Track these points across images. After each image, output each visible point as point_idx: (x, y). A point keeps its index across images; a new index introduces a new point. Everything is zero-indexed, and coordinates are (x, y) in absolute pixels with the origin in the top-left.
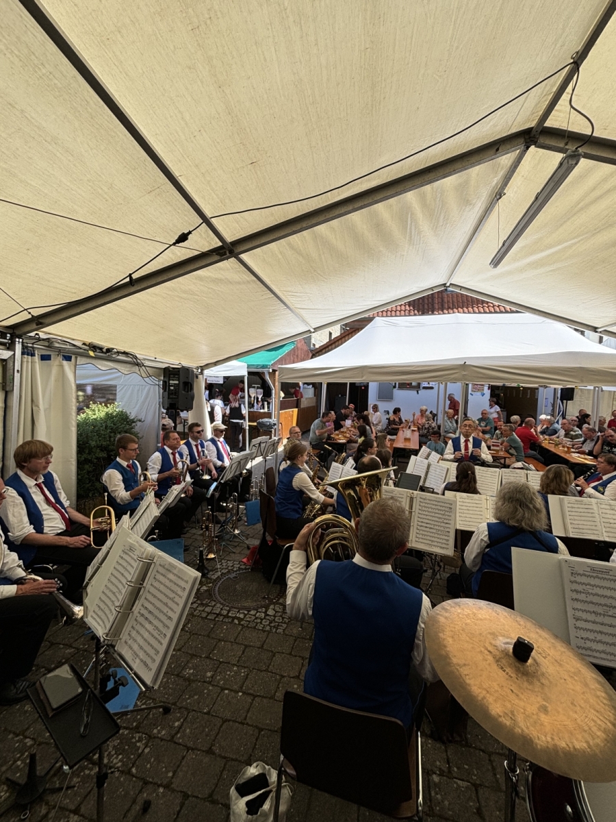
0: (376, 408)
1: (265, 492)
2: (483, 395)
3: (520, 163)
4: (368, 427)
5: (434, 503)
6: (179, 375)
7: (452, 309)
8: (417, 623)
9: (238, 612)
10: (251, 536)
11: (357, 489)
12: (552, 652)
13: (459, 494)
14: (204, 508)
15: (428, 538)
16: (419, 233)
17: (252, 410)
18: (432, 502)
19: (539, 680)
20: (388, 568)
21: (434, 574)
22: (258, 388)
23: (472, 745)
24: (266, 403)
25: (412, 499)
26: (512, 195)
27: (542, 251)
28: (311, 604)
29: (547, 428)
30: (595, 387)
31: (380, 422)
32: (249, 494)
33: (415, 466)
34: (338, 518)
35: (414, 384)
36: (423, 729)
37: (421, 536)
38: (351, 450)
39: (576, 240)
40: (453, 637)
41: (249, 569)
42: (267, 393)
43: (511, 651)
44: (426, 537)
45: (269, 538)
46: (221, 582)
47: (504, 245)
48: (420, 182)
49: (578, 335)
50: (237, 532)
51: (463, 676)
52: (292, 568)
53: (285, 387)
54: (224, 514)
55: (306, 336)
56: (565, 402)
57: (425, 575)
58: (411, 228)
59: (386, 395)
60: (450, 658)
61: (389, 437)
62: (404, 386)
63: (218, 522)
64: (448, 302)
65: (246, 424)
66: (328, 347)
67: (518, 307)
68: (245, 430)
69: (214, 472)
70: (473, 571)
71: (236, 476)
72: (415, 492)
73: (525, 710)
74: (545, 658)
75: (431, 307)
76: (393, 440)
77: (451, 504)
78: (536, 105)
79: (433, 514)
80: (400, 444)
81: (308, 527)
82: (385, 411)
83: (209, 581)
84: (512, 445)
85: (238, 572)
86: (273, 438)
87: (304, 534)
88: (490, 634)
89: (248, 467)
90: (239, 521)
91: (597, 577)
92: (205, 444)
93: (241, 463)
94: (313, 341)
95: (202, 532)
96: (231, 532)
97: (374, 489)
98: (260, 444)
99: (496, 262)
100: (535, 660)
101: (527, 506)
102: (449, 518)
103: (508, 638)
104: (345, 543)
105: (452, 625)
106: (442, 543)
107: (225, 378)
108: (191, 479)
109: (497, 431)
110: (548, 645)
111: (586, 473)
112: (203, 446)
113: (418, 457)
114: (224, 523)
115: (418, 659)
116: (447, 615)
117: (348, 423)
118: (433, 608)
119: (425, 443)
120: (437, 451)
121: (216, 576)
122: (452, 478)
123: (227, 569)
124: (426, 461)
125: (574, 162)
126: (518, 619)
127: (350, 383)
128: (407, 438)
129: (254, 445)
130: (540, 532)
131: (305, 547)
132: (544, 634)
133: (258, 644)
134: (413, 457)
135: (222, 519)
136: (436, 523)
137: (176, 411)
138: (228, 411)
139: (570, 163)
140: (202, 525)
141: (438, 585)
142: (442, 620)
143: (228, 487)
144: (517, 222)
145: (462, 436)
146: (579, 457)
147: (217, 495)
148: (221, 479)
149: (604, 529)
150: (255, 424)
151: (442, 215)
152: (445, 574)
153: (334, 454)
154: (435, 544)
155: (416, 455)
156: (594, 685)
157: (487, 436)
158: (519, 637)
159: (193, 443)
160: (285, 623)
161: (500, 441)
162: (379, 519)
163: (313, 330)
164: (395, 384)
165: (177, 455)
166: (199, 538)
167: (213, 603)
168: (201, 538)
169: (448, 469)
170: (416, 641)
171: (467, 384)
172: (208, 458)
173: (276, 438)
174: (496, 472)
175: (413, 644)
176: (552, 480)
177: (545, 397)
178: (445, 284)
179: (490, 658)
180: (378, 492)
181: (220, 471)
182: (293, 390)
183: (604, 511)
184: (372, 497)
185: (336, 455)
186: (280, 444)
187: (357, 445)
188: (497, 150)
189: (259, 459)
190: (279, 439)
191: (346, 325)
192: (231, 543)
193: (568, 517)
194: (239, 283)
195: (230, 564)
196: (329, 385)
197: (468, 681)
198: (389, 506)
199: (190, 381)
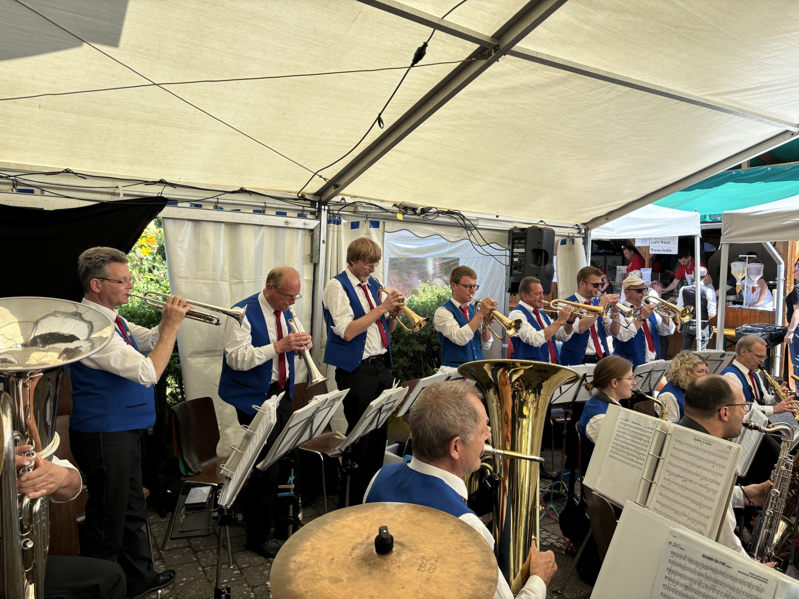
6: (525, 239)
150: (734, 333)
199: (543, 248)
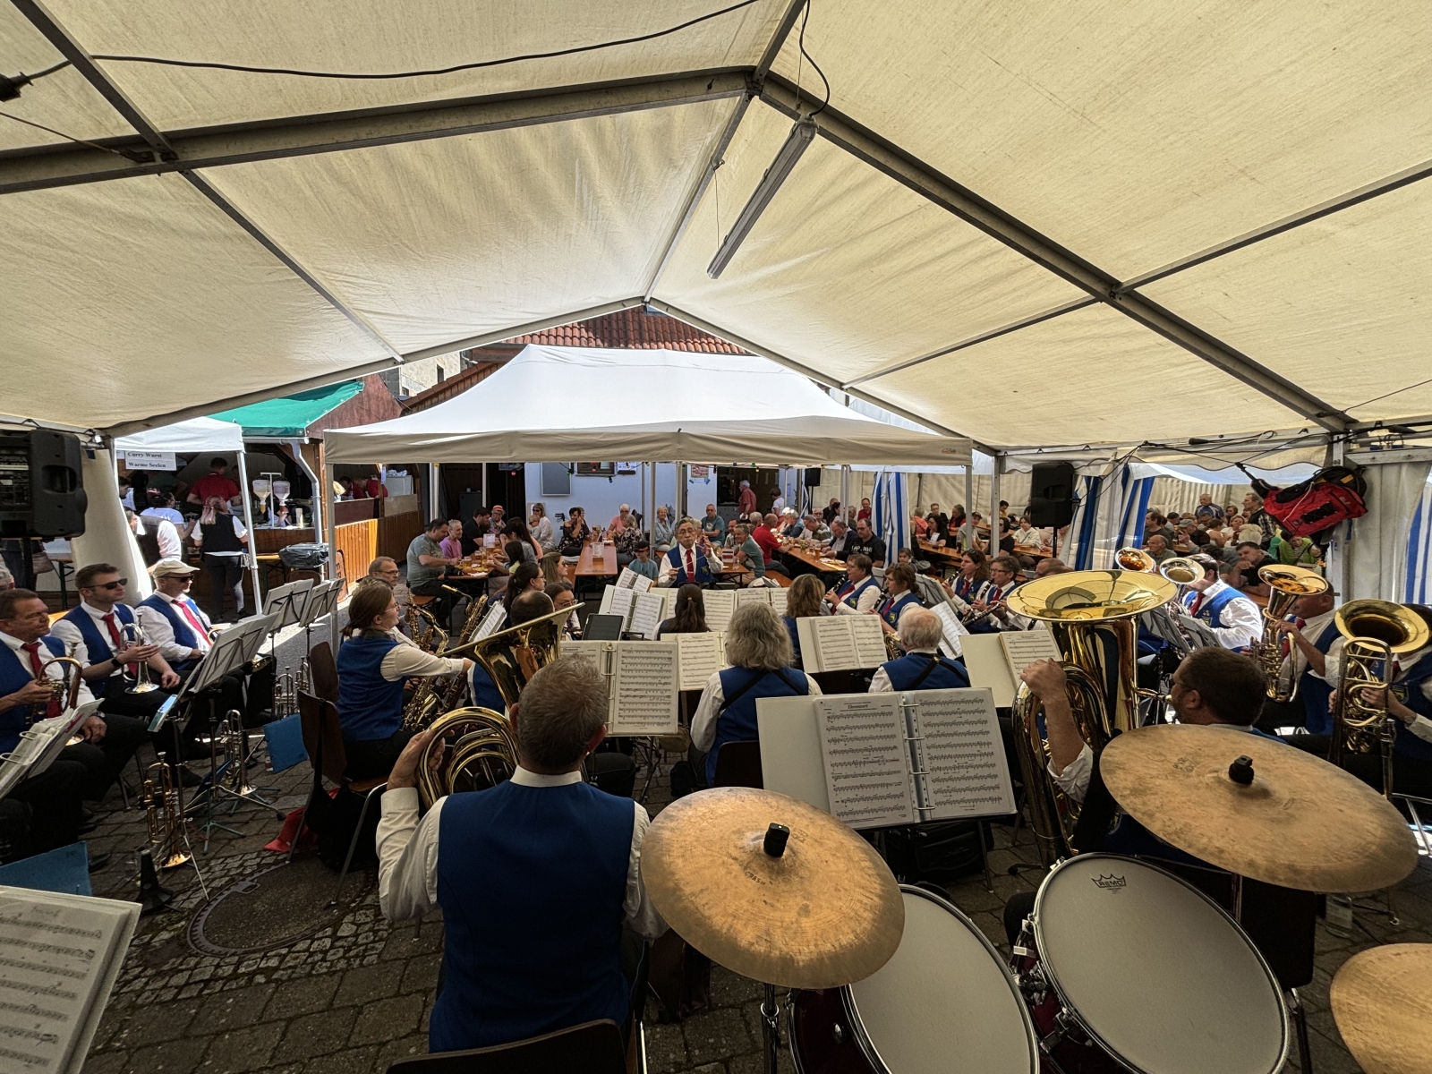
0: (540, 510)
1: (313, 694)
2: (708, 482)
3: (741, 118)
4: (525, 545)
5: (645, 654)
6: (28, 448)
7: (657, 343)
8: (629, 852)
9: (265, 956)
10: (284, 791)
11: (513, 651)
12: (811, 831)
13: (680, 635)
14: (144, 760)
15: (639, 713)
16: (596, 199)
17: (264, 527)
18: (642, 654)
19: (797, 874)
20: (575, 777)
21: (651, 771)
22: (275, 479)
23: (717, 1005)
24: (299, 511)
25: (609, 655)
26: (733, 167)
27: (776, 262)
28: (433, 883)
29: (792, 526)
30: (843, 466)
31: (549, 535)
32: (271, 705)
33: (613, 601)
34: (480, 711)
35: (604, 465)
36: (648, 1016)
37: (627, 713)
38: (497, 589)
39: (815, 254)
40: (683, 856)
41: (285, 859)
42: (301, 488)
43: (762, 847)
44: (635, 713)
45: (330, 786)
46: (210, 909)
47: (725, 242)
48: (592, 107)
49: (823, 392)
50: (245, 791)
51: (701, 908)
52: (387, 824)
53: (343, 474)
54: (208, 761)
55: (388, 371)
56: (810, 488)
57: (638, 776)
58: (580, 189)
59: (556, 485)
60: (680, 890)
61: (564, 558)
62: (588, 469)
63: (190, 781)
64: (649, 330)
65: (252, 560)
66: (436, 395)
67: (748, 345)
68: (249, 573)
69: (169, 672)
70: (706, 751)
71: (233, 674)
72: (614, 642)
73: (782, 922)
74: (802, 841)
75: (622, 335)
76: (575, 564)
77: (671, 652)
78: (758, 33)
79: (644, 674)
80: (586, 569)
81: (417, 740)
82: (557, 515)
83: (175, 916)
84: (749, 555)
85: (256, 875)
86: (325, 582)
87: (409, 756)
88: (734, 832)
89: (265, 648)
90: (249, 767)
91: (856, 715)
92: (135, 613)
93: (245, 644)
94: (403, 383)
95: (143, 814)
96: (230, 795)
97: (544, 646)
98: (290, 597)
99: (717, 268)
100: (791, 849)
101: (768, 635)
102: (667, 674)
103: (757, 830)
104: (496, 753)
105: (682, 838)
106: (660, 717)
107: (179, 456)
108: (97, 698)
109: (729, 536)
110: (806, 822)
111: (836, 583)
112: (126, 617)
113: (617, 587)
114: (207, 780)
115: (634, 908)
116: (672, 825)
117: (489, 540)
118: (651, 821)
119: (627, 564)
120: (646, 574)
121: (195, 901)
122: (671, 614)
123: (225, 876)
124: (630, 592)
125: (809, 135)
126: (769, 800)
127: (488, 465)
128: (598, 557)
129: (275, 602)
130: (786, 669)
131: (413, 780)
132: (801, 810)
133: (322, 1003)
134: (608, 587)
135: (203, 773)
136: (650, 687)
137: (27, 541)
138: (197, 535)
139: (804, 134)
140: (142, 799)
141: (658, 786)
142: (666, 834)
143: (212, 701)
144: (741, 210)
145: (680, 546)
146: (829, 562)
147: (182, 723)
148: (191, 686)
149: (859, 654)
150: (276, 557)
151: (632, 175)
152: (666, 767)
153: (463, 600)
154: (650, 720)
155: (614, 584)
156: (858, 855)
157: (716, 544)
158: (772, 824)
159: (96, 614)
160: (381, 940)
161: (733, 550)
162: (555, 695)
163: (400, 359)
164: (572, 464)
165: (43, 651)
166: (136, 829)
167: (193, 962)
168: (145, 827)
169: (663, 600)
170: (629, 882)
171: (684, 466)
172: (148, 642)
173: (331, 582)
174: (729, 595)
175: (625, 888)
176: (803, 598)
177: (787, 481)
178: (643, 297)
179: (736, 867)
180: (552, 650)
181: (186, 669)
182: (364, 482)
183: (859, 629)
184: (541, 662)
185: (468, 601)
186: (342, 593)
187: (506, 579)
188: (710, 87)
189: (292, 631)
190: (338, 583)
191: (470, 354)
192: (231, 820)
193: (821, 645)
194: (202, 237)
195: (234, 863)
196: (444, 468)
197: (707, 913)
198: (571, 670)
199: (67, 464)
